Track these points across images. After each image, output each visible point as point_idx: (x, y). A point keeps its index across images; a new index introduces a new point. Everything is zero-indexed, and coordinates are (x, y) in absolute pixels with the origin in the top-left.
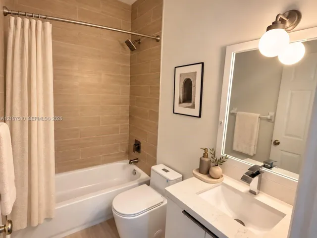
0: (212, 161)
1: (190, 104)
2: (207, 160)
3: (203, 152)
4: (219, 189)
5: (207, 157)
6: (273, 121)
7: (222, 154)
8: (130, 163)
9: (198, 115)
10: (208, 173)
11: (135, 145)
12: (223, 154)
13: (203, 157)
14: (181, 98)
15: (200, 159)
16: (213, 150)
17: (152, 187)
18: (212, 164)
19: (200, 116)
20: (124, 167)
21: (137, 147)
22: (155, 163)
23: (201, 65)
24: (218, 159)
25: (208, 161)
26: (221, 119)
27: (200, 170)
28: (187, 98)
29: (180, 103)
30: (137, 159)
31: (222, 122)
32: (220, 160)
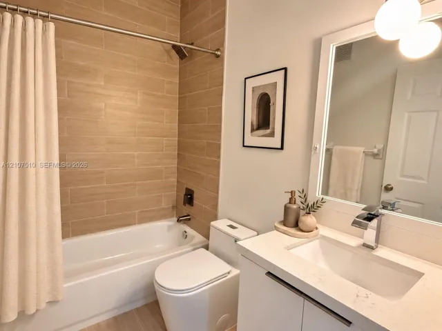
0: (301, 207)
1: (268, 131)
2: (295, 207)
3: (289, 195)
4: (316, 243)
5: (295, 203)
6: (381, 157)
7: (317, 195)
8: (178, 221)
9: (279, 146)
10: (296, 225)
11: (186, 195)
12: (319, 195)
13: (290, 203)
14: (255, 123)
15: (285, 206)
16: (303, 191)
17: (212, 252)
18: (302, 212)
19: (282, 148)
20: (170, 228)
21: (189, 198)
22: (216, 218)
23: (283, 71)
24: (310, 205)
25: (297, 208)
26: (315, 144)
27: (284, 223)
28: (264, 121)
29: (253, 130)
30: (189, 215)
31: (318, 147)
32: (313, 206)
